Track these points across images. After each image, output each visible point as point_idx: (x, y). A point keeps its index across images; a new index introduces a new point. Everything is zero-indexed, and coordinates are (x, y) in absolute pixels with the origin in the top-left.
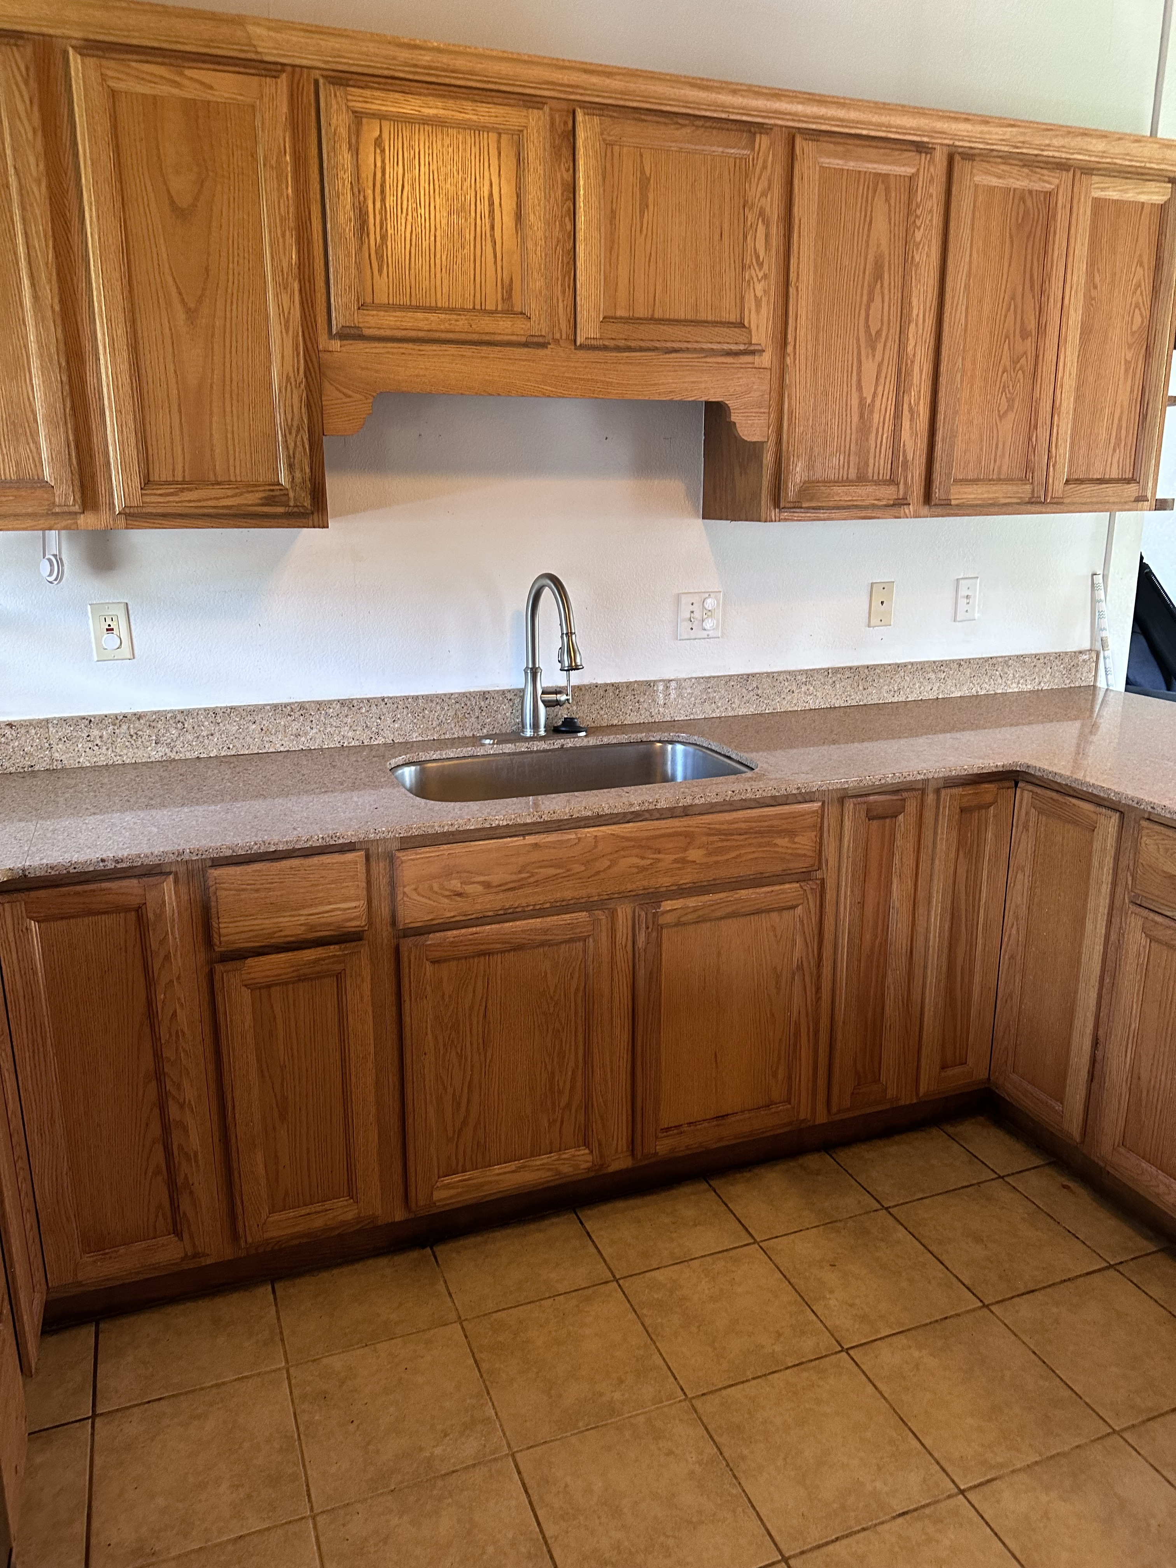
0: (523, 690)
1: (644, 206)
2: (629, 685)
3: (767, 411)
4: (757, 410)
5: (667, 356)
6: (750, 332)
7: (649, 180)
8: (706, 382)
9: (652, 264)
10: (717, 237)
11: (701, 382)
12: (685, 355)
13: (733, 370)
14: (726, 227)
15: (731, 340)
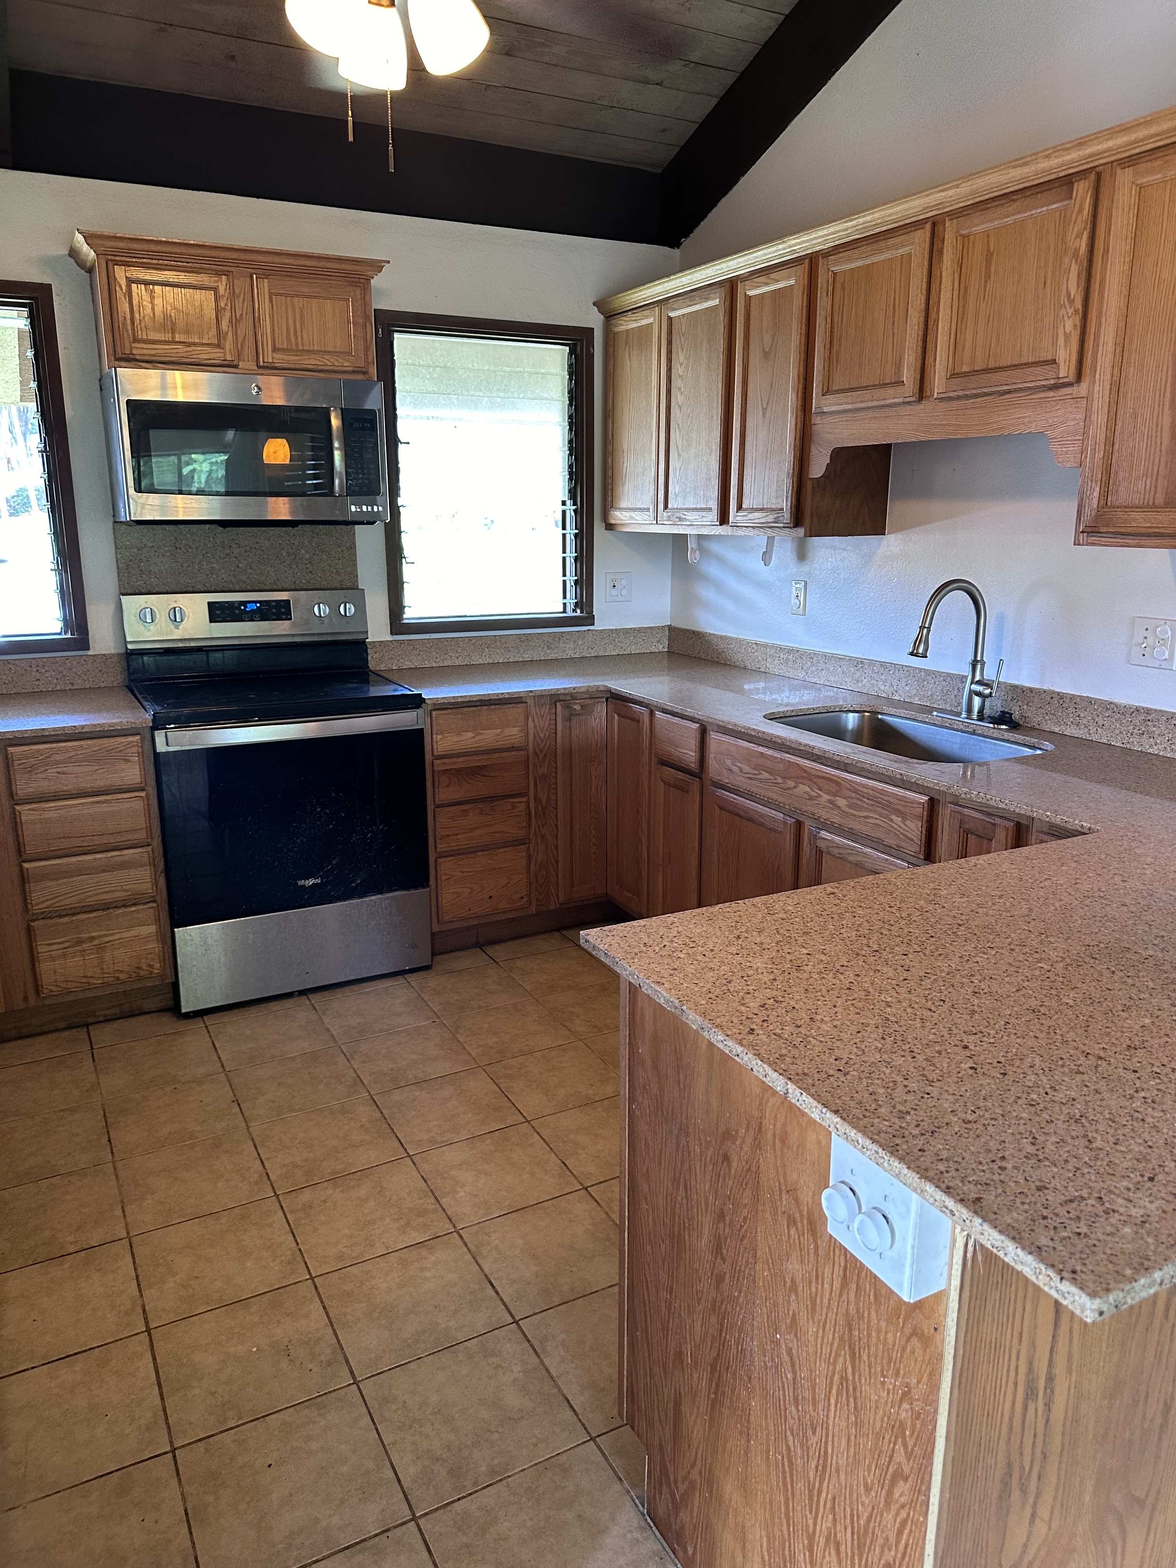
0: (966, 677)
1: (988, 276)
2: (1072, 697)
3: (1081, 438)
4: (1073, 438)
5: (1002, 397)
6: (1059, 367)
7: (992, 255)
8: (1030, 416)
9: (990, 325)
10: (1041, 285)
11: (1025, 417)
12: (1015, 395)
13: (1053, 403)
14: (1049, 275)
15: (1043, 376)
